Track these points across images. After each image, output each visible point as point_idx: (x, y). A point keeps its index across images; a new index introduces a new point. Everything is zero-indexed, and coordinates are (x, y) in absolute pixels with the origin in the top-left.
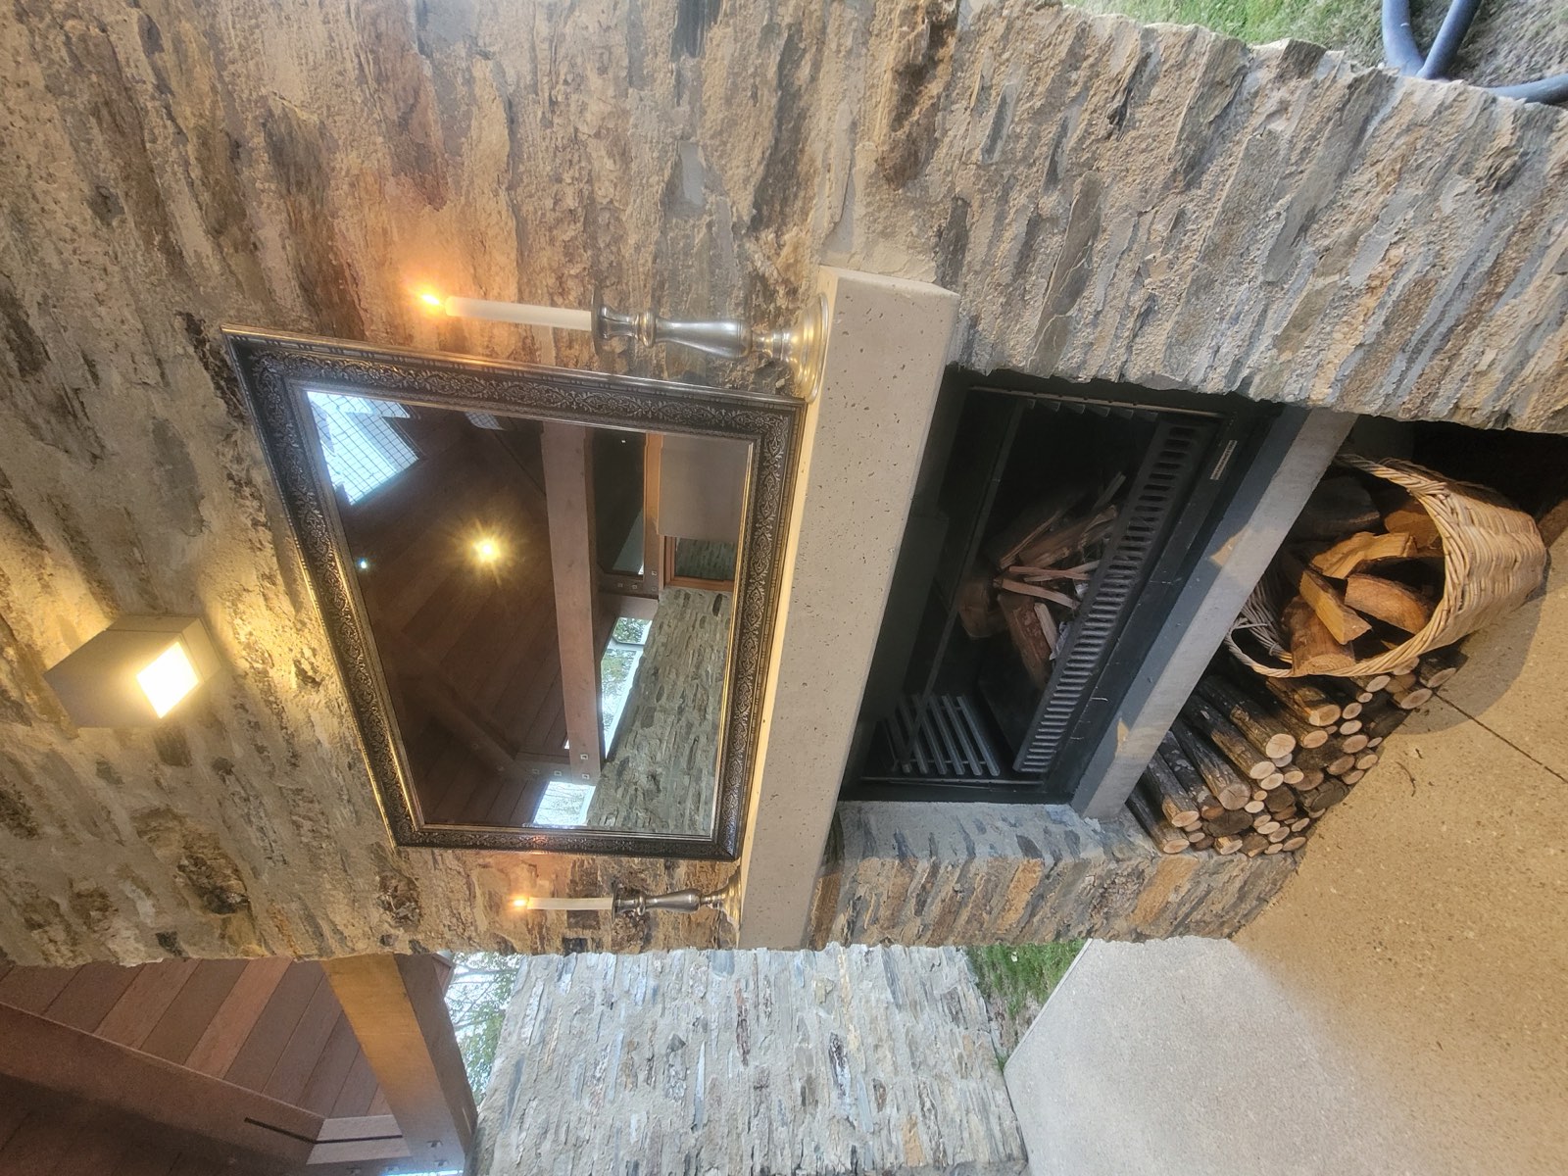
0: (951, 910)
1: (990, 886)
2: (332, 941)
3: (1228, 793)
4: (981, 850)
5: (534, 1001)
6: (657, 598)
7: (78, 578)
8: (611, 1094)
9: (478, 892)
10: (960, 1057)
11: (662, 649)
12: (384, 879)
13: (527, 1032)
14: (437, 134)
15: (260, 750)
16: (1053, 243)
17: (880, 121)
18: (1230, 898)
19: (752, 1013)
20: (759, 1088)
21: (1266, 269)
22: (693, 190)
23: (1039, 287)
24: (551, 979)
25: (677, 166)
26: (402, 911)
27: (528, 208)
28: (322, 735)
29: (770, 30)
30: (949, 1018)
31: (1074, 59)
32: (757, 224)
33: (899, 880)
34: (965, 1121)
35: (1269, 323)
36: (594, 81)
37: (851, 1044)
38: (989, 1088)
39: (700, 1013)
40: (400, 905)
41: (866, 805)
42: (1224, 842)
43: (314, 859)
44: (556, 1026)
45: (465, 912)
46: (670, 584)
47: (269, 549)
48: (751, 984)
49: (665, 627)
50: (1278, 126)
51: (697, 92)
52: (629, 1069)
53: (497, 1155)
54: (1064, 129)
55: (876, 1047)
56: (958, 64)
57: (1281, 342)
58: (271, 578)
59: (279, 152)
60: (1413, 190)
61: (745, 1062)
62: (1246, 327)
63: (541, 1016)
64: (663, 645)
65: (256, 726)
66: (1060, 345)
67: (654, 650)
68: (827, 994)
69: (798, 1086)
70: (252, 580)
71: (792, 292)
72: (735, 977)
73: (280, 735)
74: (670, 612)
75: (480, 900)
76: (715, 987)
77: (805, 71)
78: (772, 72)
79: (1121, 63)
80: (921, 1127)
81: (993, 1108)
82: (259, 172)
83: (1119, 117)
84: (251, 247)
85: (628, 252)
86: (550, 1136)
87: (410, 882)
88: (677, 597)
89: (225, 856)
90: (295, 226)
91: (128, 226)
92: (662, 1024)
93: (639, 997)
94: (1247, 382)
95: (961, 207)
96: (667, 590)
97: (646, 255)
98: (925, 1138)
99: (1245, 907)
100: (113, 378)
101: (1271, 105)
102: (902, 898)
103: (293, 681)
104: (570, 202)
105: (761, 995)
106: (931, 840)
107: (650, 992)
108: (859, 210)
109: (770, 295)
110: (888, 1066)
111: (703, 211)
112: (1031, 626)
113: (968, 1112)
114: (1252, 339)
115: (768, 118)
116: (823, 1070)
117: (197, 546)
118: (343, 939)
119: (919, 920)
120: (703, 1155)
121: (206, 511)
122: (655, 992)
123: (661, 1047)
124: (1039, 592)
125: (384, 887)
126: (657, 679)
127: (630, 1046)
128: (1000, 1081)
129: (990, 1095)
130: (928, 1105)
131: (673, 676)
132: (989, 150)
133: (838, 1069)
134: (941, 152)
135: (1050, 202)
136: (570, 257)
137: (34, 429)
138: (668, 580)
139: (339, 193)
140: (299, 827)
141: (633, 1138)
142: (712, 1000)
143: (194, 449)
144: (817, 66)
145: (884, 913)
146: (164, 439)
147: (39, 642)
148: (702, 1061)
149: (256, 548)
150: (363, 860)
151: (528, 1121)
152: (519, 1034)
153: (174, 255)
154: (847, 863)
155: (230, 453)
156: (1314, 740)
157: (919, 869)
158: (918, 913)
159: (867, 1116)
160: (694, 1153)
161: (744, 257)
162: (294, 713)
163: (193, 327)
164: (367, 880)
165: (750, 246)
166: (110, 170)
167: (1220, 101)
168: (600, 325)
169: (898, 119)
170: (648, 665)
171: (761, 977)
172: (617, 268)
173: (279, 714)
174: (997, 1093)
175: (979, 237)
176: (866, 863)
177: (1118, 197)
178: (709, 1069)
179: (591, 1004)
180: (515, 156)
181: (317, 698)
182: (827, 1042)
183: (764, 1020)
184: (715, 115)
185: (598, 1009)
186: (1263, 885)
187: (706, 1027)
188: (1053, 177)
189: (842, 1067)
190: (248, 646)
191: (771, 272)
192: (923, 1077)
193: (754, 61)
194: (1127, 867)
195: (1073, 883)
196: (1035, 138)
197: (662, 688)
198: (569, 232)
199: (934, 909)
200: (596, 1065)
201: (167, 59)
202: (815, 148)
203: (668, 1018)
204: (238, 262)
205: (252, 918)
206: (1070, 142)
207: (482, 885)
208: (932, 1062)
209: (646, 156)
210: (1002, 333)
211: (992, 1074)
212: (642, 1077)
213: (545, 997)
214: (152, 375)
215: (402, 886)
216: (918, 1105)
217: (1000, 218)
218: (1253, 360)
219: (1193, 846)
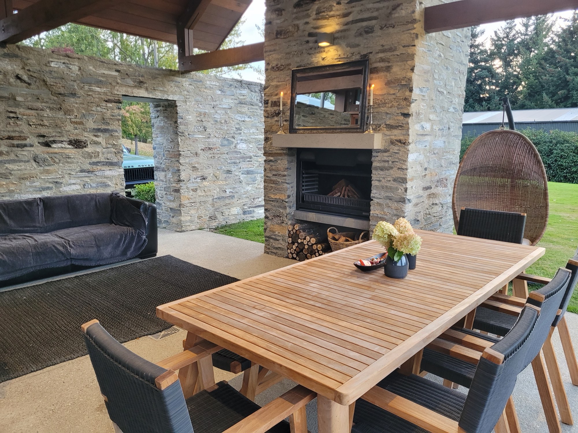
0: (274, 182)
1: (280, 189)
2: (268, 53)
3: (302, 234)
4: (288, 186)
5: (214, 84)
6: (345, 111)
7: (339, 29)
8: (195, 110)
9: (280, 83)
10: (202, 217)
11: (322, 115)
12: (283, 65)
13: (208, 83)
14: (391, 85)
15: (311, 49)
16: (386, 165)
17: (396, 138)
18: (276, 246)
19: (211, 152)
20: (196, 154)
21: (386, 196)
22: (388, 116)
23: (382, 164)
24: (219, 88)
25: (390, 114)
26: (275, 68)
27: (385, 96)
28: (314, 59)
29: (403, 124)
30: (211, 215)
31: (404, 161)
32: (386, 124)
33: (282, 169)
34: (189, 215)
35: (380, 200)
36: (397, 104)
37: (205, 183)
38: (195, 224)
39: (212, 135)
40: (277, 68)
41: (296, 163)
42: (290, 239)
43: (288, 53)
44: (209, 91)
45: (275, 80)
46: (352, 117)
47: (344, 56)
48: (218, 152)
49: (332, 116)
50: (400, 190)
51: (397, 116)
52: (200, 114)
53: (184, 79)
54: (397, 162)
55: (204, 191)
56: (402, 146)
57: (378, 203)
58: (340, 56)
59: (389, 67)
60: (395, 212)
61: (201, 150)
62: (379, 197)
63: (211, 86)
64: (325, 116)
65: (315, 49)
66: (375, 170)
67: (322, 112)
68: (216, 177)
69: (196, 165)
70: (339, 53)
71: (379, 130)
72: (220, 147)
73: (313, 52)
74: (338, 118)
75: (278, 83)
76: (218, 140)
77: (400, 128)
78: (400, 124)
79: (404, 167)
80: (188, 201)
81: (192, 224)
82: (387, 64)
83: (399, 168)
84: (380, 62)
85: (381, 108)
86: (188, 94)
87: (282, 70)
88: (345, 120)
89: (289, 37)
90: (382, 67)
91: (381, 48)
92: (210, 124)
93: (215, 116)
94: (372, 200)
95: (388, 151)
96: (349, 116)
97: (381, 111)
98: (186, 202)
99: (274, 251)
100: (365, 41)
101: (402, 188)
102: (277, 170)
103: (323, 57)
104: (386, 101)
105: (216, 155)
106: (290, 175)
107: (216, 119)
108: (388, 137)
109: (379, 128)
110: (200, 194)
111: (386, 117)
112: (336, 192)
113: (191, 216)
114: (377, 198)
115: (396, 125)
116: (200, 174)
117: (344, 46)
118: (268, 55)
119: (272, 176)
120: (184, 137)
121: (349, 48)
122: (216, 121)
123: (205, 124)
124: (343, 193)
125: (282, 65)
126: (310, 114)
127: (205, 114)
128: (197, 228)
129: (194, 224)
130: (192, 204)
131: (312, 121)
132: (394, 153)
133: (200, 178)
134: (394, 147)
135: (390, 162)
136: (381, 101)
137: (358, 30)
138: (354, 116)
139: (385, 73)
140: (296, 52)
141: (187, 117)
142: (215, 140)
143: (357, 48)
144: (400, 130)
145: (274, 167)
146: (358, 45)
147: (329, 21)
148: (202, 136)
149: (344, 54)
150: (288, 62)
151: (190, 86)
152: (207, 80)
153: (378, 53)
154: (286, 157)
155: (357, 53)
156: (315, 247)
157: (285, 172)
158: (274, 175)
159: (191, 186)
160: (184, 135)
161: (382, 123)
162: (318, 55)
163: (371, 53)
164: (283, 62)
165: (384, 124)
166: (386, 47)
167: (401, 181)
168: (371, 106)
169: (396, 140)
170: (316, 110)
171: (220, 155)
172: (380, 107)
173: (317, 53)
174: (194, 226)
175: (386, 154)
176: (286, 161)
177: (391, 172)
178: (200, 139)
179: (214, 101)
180: (390, 94)
181: (320, 59)
182: (205, 175)
183: (210, 156)
184: (396, 118)
185: (212, 103)
186: (279, 252)
187: (209, 137)
188: (393, 162)
189: (200, 179)
190: (329, 51)
191: (381, 127)
192: (198, 204)
193: (401, 122)
194: (285, 219)
195: (281, 207)
196: (396, 158)
197: (307, 117)
198: (383, 101)
199: (274, 178)
200: (201, 104)
201: (396, 56)
202: (393, 131)
203: (211, 125)
204: (378, 60)
205: (274, 39)
206: (396, 163)
207: (282, 84)
208: (201, 208)
209: (391, 110)
210: (376, 161)
211: (198, 226)
212: (198, 118)
213: (215, 86)
214: (366, 46)
215: (282, 68)
216: (192, 201)
217: (388, 156)
218: (375, 199)
219: (289, 232)
